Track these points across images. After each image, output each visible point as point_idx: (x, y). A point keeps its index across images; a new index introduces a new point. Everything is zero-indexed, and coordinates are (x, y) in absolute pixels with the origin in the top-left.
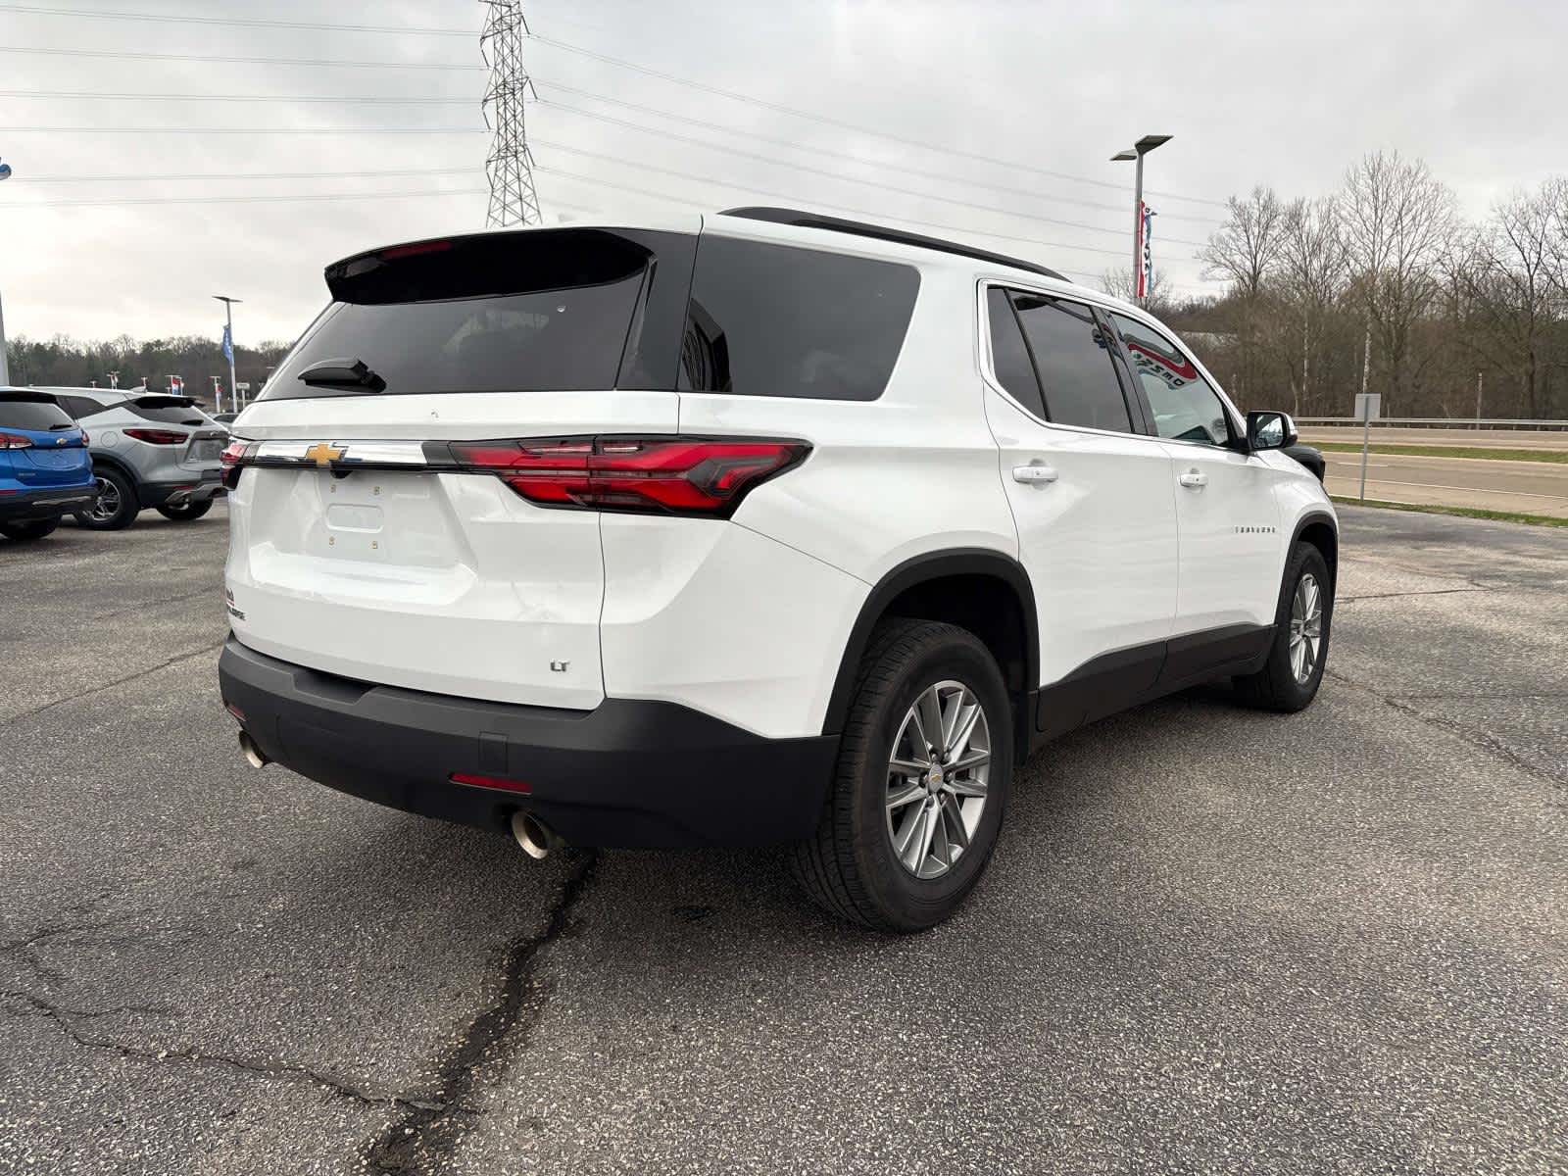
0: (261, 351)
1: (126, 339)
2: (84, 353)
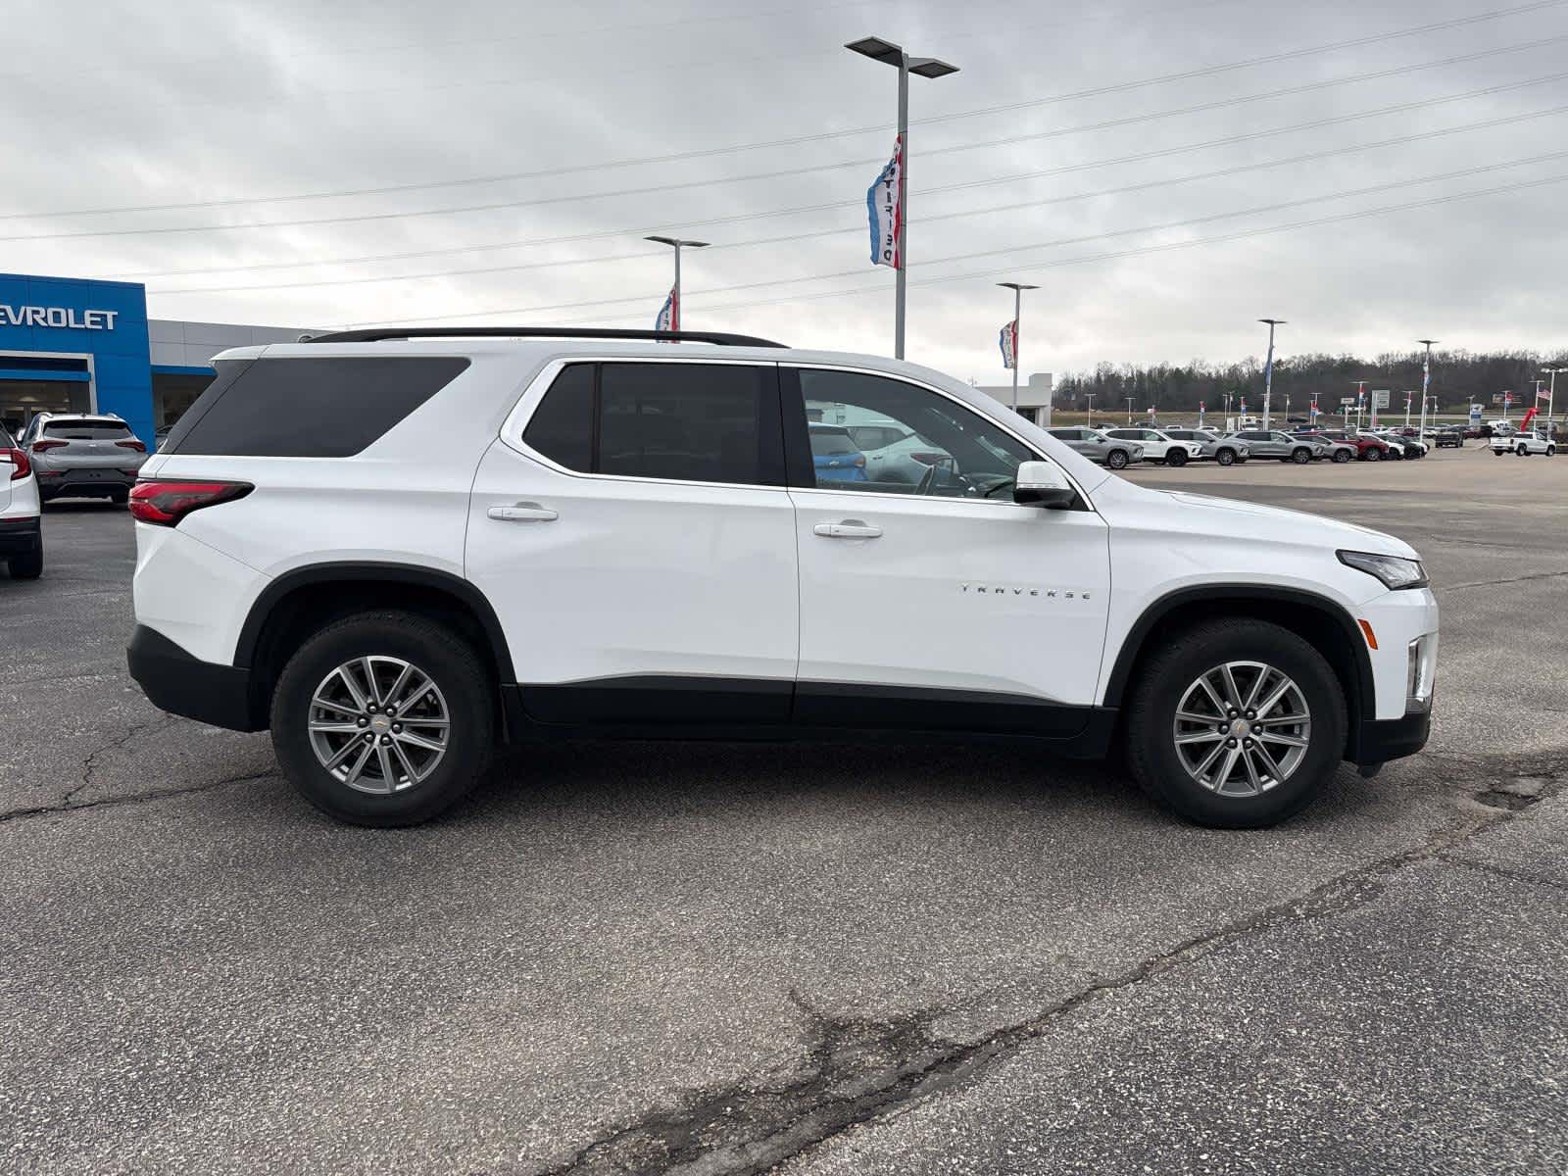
0: (1378, 365)
1: (1252, 361)
2: (1214, 375)
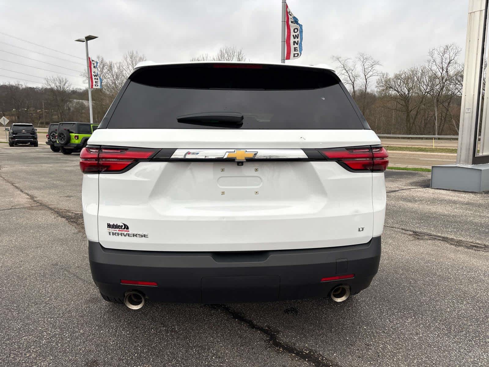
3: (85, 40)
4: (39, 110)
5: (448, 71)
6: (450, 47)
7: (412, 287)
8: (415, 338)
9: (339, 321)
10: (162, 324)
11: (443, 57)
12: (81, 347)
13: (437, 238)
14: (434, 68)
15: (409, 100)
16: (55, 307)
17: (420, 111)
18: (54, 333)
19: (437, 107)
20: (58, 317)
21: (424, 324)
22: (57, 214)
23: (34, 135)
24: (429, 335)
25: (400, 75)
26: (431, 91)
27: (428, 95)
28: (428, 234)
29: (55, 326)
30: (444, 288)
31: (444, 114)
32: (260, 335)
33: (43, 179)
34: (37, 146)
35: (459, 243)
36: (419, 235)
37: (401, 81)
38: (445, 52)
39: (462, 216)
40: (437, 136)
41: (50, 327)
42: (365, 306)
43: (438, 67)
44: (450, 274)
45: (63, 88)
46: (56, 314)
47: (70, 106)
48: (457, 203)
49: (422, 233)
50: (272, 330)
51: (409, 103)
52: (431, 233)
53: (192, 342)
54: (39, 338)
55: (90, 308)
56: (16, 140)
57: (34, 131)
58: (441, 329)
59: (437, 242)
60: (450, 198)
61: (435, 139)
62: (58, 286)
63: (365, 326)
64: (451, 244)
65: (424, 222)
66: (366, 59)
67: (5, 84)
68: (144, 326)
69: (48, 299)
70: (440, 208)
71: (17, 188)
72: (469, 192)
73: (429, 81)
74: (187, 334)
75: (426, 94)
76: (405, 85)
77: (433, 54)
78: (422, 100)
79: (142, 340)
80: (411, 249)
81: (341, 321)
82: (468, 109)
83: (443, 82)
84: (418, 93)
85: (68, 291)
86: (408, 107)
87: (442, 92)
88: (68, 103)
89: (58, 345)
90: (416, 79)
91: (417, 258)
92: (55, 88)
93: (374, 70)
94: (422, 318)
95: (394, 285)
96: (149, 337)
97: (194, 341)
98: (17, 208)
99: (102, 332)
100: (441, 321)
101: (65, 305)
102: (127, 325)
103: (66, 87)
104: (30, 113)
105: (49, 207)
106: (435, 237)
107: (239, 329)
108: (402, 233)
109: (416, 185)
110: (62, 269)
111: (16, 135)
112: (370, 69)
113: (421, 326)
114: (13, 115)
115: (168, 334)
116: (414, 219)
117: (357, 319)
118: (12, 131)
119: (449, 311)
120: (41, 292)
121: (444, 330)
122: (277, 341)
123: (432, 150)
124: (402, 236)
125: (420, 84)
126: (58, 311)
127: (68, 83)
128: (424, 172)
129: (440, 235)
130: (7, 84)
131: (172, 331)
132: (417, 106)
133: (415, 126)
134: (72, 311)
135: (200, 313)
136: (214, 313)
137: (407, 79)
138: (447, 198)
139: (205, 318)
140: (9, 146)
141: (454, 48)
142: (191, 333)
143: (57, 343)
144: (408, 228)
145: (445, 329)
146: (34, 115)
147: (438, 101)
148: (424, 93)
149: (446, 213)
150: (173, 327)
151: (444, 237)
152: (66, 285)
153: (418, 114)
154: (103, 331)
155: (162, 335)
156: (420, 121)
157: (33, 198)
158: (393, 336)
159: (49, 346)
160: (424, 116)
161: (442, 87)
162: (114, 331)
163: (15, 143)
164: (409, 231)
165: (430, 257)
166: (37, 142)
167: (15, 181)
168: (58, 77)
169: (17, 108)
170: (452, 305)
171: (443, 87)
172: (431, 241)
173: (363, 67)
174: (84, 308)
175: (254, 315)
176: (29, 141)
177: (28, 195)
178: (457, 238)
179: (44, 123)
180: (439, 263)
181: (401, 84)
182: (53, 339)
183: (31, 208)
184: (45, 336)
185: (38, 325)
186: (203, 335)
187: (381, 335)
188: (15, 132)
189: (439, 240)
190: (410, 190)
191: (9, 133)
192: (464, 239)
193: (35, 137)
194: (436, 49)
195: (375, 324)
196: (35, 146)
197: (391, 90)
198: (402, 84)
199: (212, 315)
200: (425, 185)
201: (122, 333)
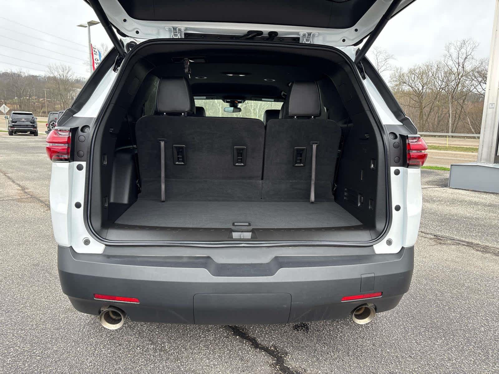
3: (88, 26)
4: (42, 99)
5: (464, 66)
6: (467, 42)
7: (439, 300)
8: (447, 365)
9: (358, 342)
10: (150, 340)
11: (459, 52)
12: (52, 368)
13: (461, 243)
14: (450, 63)
15: (423, 96)
16: (28, 316)
17: (434, 107)
18: (23, 349)
19: (452, 104)
20: (30, 329)
21: (457, 347)
22: (48, 207)
23: (34, 124)
24: (464, 362)
25: (414, 70)
26: (446, 87)
27: (443, 91)
28: (450, 238)
29: (25, 340)
30: (474, 302)
31: (458, 111)
32: (264, 357)
33: (38, 169)
34: (37, 135)
35: (485, 250)
36: (441, 240)
37: (416, 76)
38: (461, 47)
39: (485, 219)
40: (450, 134)
41: (19, 341)
42: (387, 323)
43: (454, 62)
44: (480, 286)
45: (66, 77)
46: (28, 325)
47: (74, 95)
48: (479, 205)
49: (444, 237)
50: (279, 351)
51: (423, 99)
52: (454, 236)
53: (183, 365)
54: (4, 355)
55: (68, 318)
56: (15, 128)
57: (34, 120)
58: (476, 354)
59: (462, 248)
60: (470, 199)
61: (449, 136)
62: (35, 291)
63: (389, 349)
64: (477, 250)
65: (445, 224)
66: (380, 52)
67: (7, 72)
68: (129, 342)
69: (22, 306)
70: (461, 210)
71: (9, 178)
72: (491, 193)
73: (444, 76)
74: (179, 354)
75: (441, 90)
76: (419, 80)
77: (449, 49)
78: (437, 96)
79: (125, 361)
80: (434, 255)
81: (360, 340)
82: (492, 104)
83: (458, 78)
84: (432, 89)
85: (46, 297)
86: (421, 103)
87: (457, 89)
88: (71, 92)
89: (25, 365)
90: (431, 75)
91: (441, 266)
92: (59, 76)
93: (388, 64)
94: (453, 340)
95: (418, 297)
96: (133, 358)
97: (187, 364)
98: (5, 199)
99: (78, 349)
100: (475, 343)
101: (40, 314)
102: (108, 342)
103: (69, 75)
104: (33, 102)
105: (40, 200)
106: (459, 242)
107: (240, 349)
108: (422, 237)
109: (433, 185)
110: (43, 270)
111: (16, 124)
112: (384, 62)
113: (454, 349)
114: (14, 103)
115: (157, 354)
116: (433, 221)
117: (378, 339)
118: (11, 120)
119: (483, 330)
120: (15, 297)
121: (480, 356)
122: (285, 365)
123: (446, 149)
124: (422, 240)
125: (435, 79)
126: (31, 321)
127: (71, 71)
128: (440, 171)
129: (464, 239)
130: (9, 71)
131: (161, 350)
132: (431, 103)
133: (428, 123)
134: (47, 322)
135: (196, 328)
136: (211, 328)
137: (422, 74)
138: (467, 199)
139: (201, 334)
140: (8, 134)
141: (472, 42)
142: (183, 353)
143: (25, 362)
144: (428, 231)
145: (482, 354)
146: (37, 104)
147: (453, 97)
148: (438, 89)
149: (468, 215)
150: (163, 345)
151: (468, 242)
152: (45, 290)
153: (432, 111)
154: (80, 349)
155: (149, 355)
156: (434, 118)
157: (24, 189)
158: (421, 362)
159: (14, 366)
160: (438, 113)
161: (457, 83)
162: (93, 348)
163: (14, 132)
164: (429, 234)
165: (456, 265)
166: (36, 131)
167: (8, 171)
168: (61, 65)
169: (19, 97)
170: (486, 323)
171: (459, 83)
172: (454, 246)
173: (377, 60)
174: (62, 319)
175: (258, 331)
176: (28, 131)
177: (19, 185)
178: (483, 244)
179: (47, 112)
180: (466, 272)
181: (414, 79)
182: (20, 358)
183: (20, 200)
184: (12, 353)
185: (5, 338)
186: (197, 356)
187: (408, 361)
188: (15, 121)
189: (463, 245)
190: (426, 189)
191: (9, 121)
192: (491, 245)
193: (35, 126)
194: (453, 44)
195: (400, 346)
196: (34, 136)
197: (404, 85)
198: (416, 79)
199: (210, 331)
200: (442, 184)
201: (102, 351)
